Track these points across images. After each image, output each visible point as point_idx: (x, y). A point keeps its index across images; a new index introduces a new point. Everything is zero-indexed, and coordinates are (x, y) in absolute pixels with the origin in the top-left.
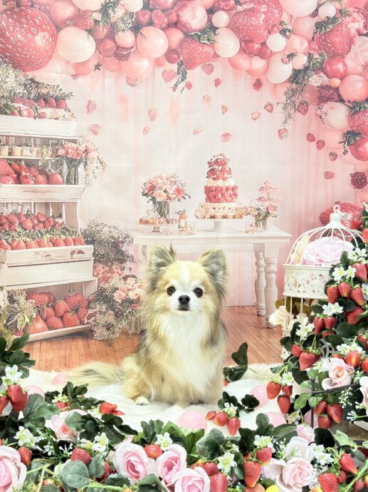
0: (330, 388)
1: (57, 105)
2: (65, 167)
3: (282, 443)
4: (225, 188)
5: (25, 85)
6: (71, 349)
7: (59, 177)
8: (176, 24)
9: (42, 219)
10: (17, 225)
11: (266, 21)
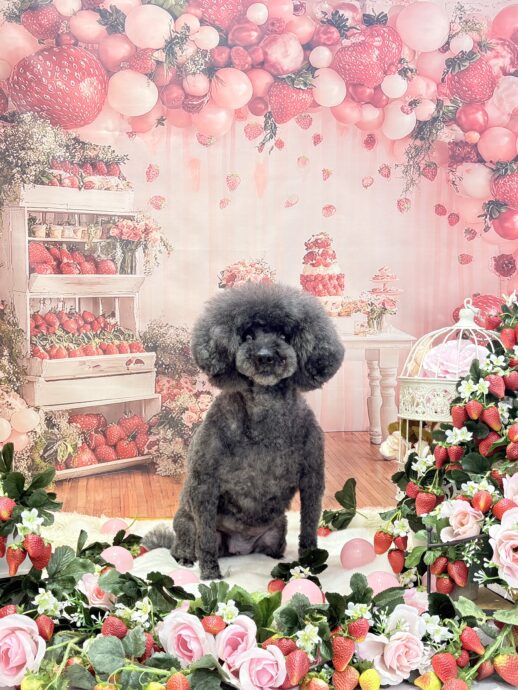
0: (451, 540)
1: (109, 172)
2: (119, 252)
3: (382, 612)
4: (327, 278)
5: (67, 146)
6: (127, 487)
7: (112, 265)
8: (263, 64)
9: (90, 319)
10: (57, 327)
11: (381, 59)
